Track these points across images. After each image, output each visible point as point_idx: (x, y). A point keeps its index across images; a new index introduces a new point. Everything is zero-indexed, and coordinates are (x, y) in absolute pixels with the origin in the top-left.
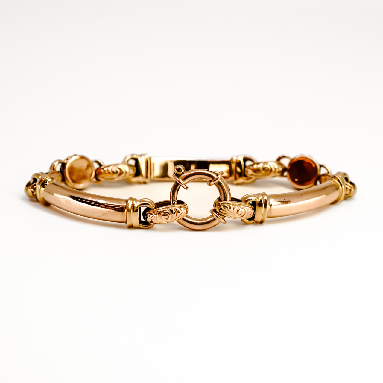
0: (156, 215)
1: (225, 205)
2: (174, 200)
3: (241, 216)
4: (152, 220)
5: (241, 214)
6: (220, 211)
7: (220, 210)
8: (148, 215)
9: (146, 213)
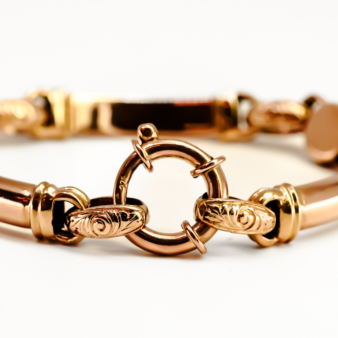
0: (84, 220)
1: (214, 205)
3: (247, 226)
4: (77, 228)
5: (247, 223)
6: (206, 217)
7: (205, 215)
8: (72, 218)
9: (70, 215)
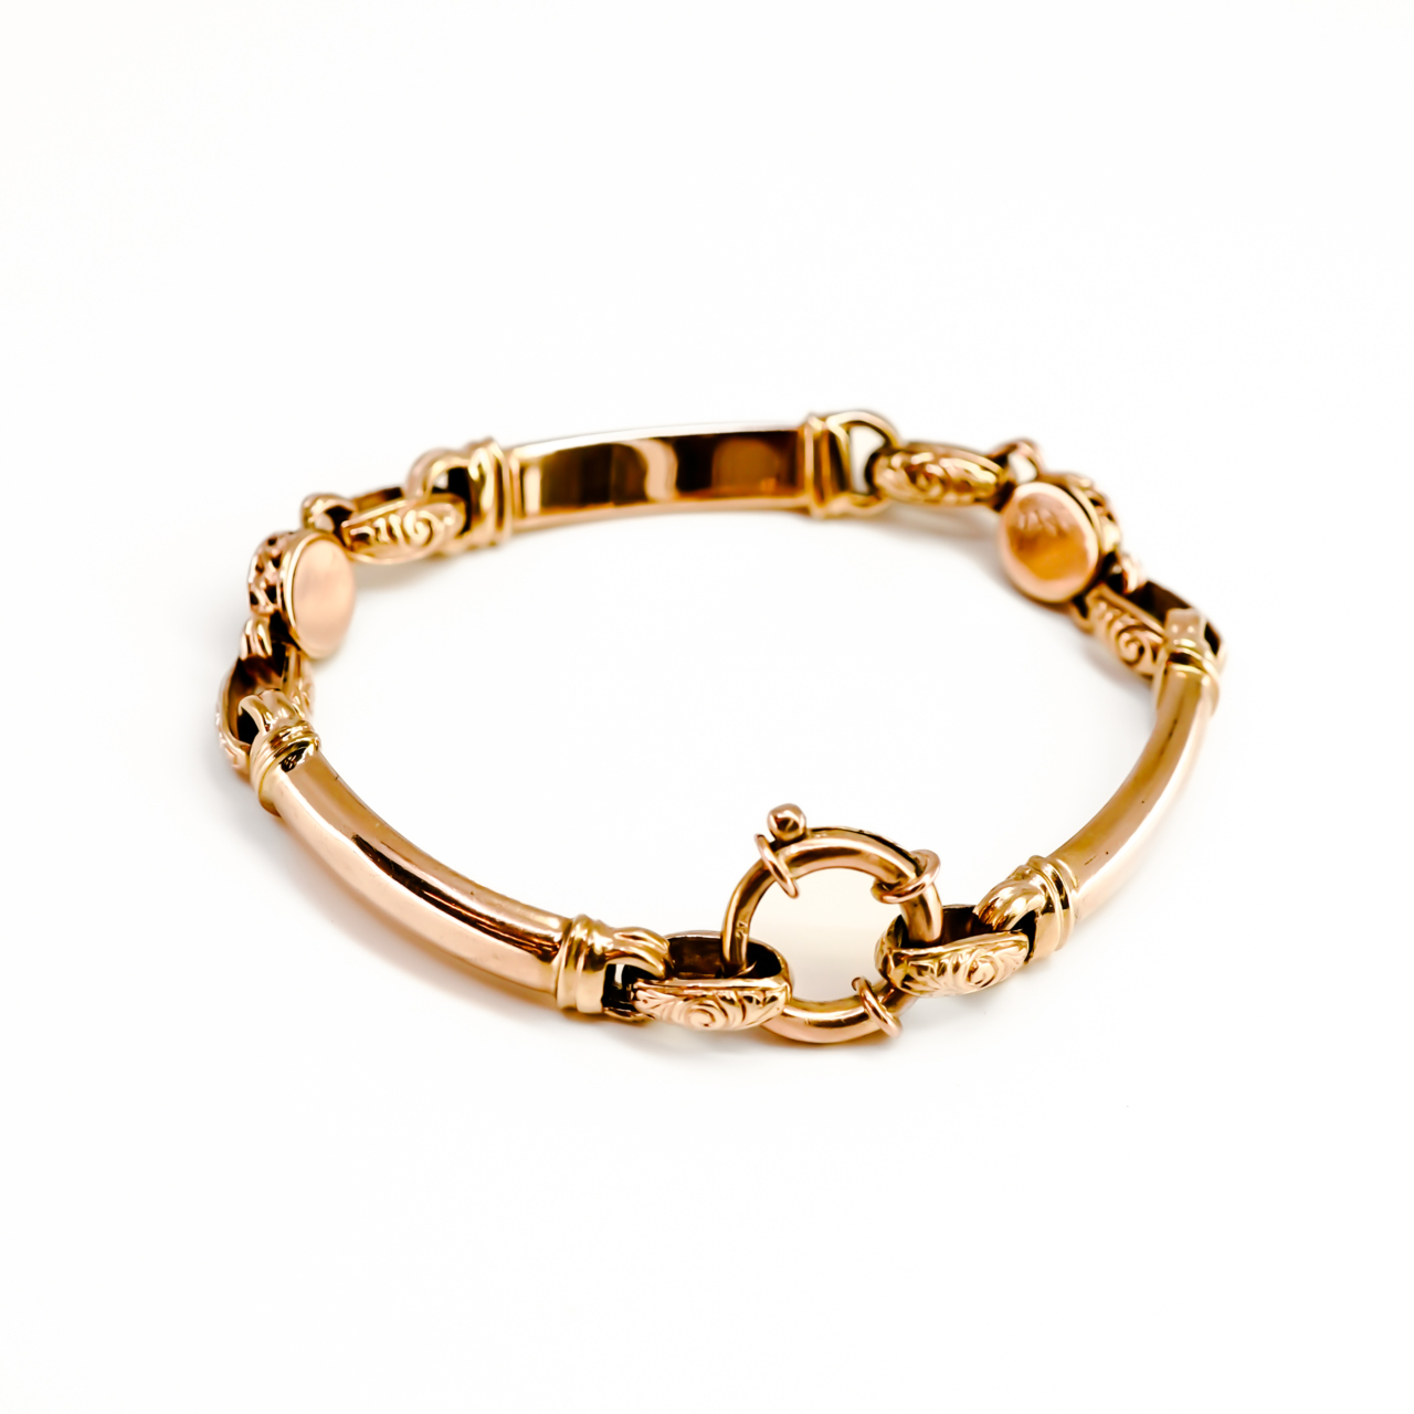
0: (669, 1004)
1: (920, 962)
2: (741, 925)
4: (653, 1013)
5: (979, 980)
6: (906, 983)
7: (905, 979)
8: (640, 994)
